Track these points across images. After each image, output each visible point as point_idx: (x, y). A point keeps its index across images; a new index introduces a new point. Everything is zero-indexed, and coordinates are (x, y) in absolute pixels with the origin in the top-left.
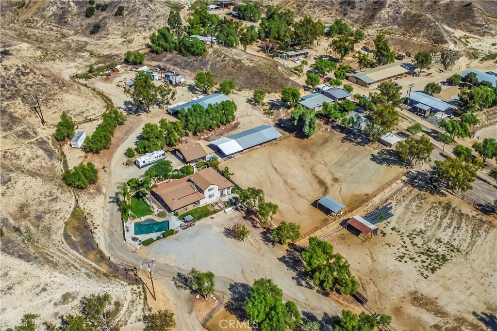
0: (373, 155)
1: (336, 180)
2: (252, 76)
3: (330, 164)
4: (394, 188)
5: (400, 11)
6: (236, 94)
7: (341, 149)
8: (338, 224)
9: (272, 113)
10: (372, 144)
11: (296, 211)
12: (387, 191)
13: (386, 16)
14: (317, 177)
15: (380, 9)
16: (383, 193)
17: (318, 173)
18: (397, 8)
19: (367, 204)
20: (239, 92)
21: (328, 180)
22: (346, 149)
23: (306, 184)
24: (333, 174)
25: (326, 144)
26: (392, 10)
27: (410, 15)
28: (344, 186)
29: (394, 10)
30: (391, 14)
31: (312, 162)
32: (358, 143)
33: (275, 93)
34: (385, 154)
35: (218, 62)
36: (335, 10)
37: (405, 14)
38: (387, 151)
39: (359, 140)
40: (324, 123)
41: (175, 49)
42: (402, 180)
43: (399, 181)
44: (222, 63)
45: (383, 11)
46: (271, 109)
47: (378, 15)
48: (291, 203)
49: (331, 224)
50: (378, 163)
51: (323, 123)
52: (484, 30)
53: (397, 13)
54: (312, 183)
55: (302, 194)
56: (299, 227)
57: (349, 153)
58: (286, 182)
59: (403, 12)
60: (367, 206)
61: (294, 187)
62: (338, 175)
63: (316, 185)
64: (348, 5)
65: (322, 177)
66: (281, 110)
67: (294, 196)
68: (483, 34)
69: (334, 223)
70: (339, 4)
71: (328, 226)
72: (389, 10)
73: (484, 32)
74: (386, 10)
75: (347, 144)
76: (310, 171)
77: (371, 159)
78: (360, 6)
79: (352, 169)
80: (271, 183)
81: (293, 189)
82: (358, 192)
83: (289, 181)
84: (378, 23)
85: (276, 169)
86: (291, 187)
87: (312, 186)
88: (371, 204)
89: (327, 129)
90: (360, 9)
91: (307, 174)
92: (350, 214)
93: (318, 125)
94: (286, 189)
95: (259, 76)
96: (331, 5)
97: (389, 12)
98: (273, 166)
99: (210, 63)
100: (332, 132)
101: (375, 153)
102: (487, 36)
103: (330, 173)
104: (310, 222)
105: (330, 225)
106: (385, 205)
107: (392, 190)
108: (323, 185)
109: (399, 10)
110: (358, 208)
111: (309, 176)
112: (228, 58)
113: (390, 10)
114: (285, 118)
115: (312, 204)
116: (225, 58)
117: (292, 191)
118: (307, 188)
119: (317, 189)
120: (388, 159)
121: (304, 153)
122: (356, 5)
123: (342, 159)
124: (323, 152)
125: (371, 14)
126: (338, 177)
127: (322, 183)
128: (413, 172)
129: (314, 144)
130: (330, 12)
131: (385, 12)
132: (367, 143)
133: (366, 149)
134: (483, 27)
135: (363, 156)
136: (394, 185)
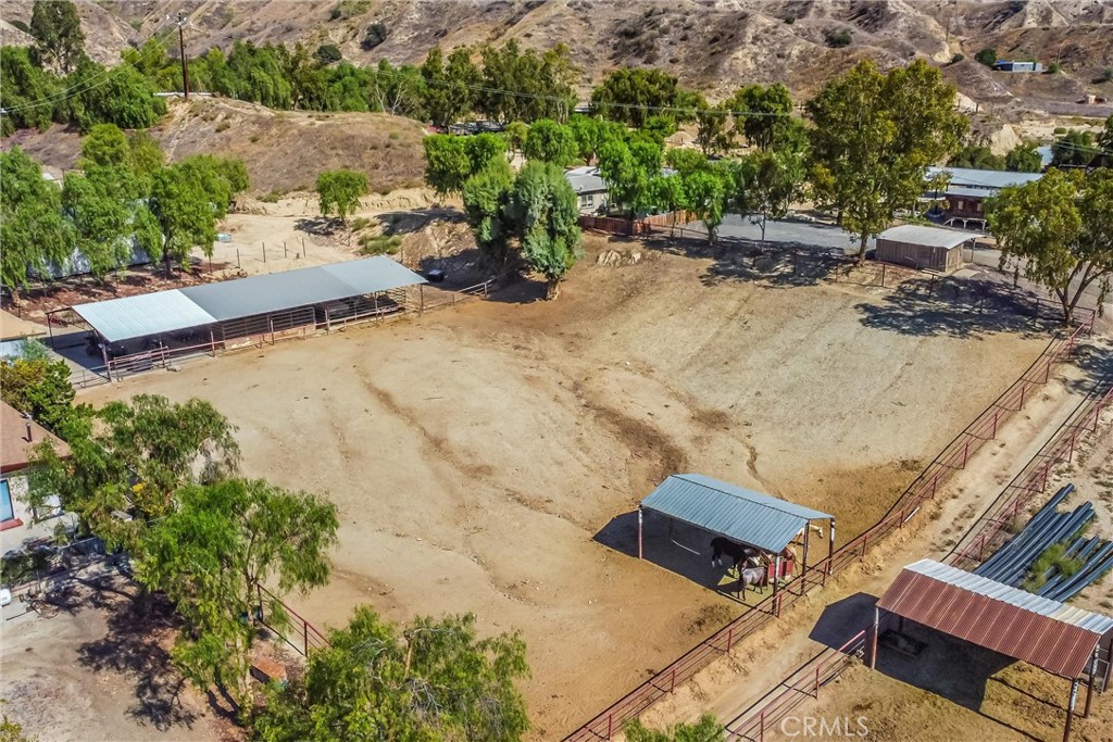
0: (866, 308)
1: (714, 420)
2: (322, 152)
3: (664, 366)
4: (1046, 421)
5: (787, 52)
6: (255, 212)
7: (704, 308)
8: (801, 641)
9: (395, 244)
10: (847, 272)
11: (495, 581)
12: (1011, 433)
13: (751, 65)
14: (608, 415)
15: (731, 49)
16: (993, 446)
17: (614, 400)
18: (778, 46)
19: (929, 507)
20: (270, 206)
21: (674, 424)
22: (732, 305)
23: (553, 444)
24: (689, 401)
25: (632, 304)
26: (765, 51)
27: (817, 56)
28: (765, 442)
29: (771, 51)
30: (761, 59)
31: (573, 365)
32: (782, 279)
33: (407, 187)
34: (924, 298)
35: (204, 135)
36: (600, 73)
37: (803, 57)
38: (931, 284)
39: (783, 268)
40: (610, 240)
41: (56, 118)
42: (1065, 381)
43: (1055, 389)
44: (217, 136)
45: (739, 54)
46: (388, 233)
47: (726, 64)
48: (467, 543)
49: (756, 640)
50: (904, 332)
51: (606, 239)
52: (1017, 109)
53: (779, 56)
54: (587, 441)
55: (530, 490)
56: (511, 659)
57: (747, 317)
58: (437, 444)
59: (795, 52)
60: (934, 517)
61: (485, 460)
62: (719, 401)
63: (608, 447)
64: (636, 56)
65: (637, 412)
66: (428, 230)
67: (485, 503)
68: (1015, 117)
69: (771, 632)
70: (610, 58)
71: (740, 652)
72: (755, 49)
73: (1019, 113)
74: (746, 51)
75: (731, 290)
76: (566, 395)
77: (865, 322)
78: (671, 55)
79: (782, 371)
80: (348, 454)
81: (479, 472)
82: (854, 462)
83: (457, 436)
84: (729, 84)
85: (385, 398)
86: (467, 461)
87: (586, 450)
88: (952, 508)
89: (629, 255)
90: (671, 61)
91: (553, 406)
92: (855, 566)
93: (589, 247)
94: (438, 474)
95: (347, 147)
96: (587, 61)
97: (756, 54)
98: (371, 388)
99: (175, 142)
100: (653, 259)
101: (876, 297)
102: (1028, 122)
103: (678, 397)
104: (603, 640)
105: (746, 644)
106: (1039, 501)
107: (1036, 430)
108: (650, 445)
109: (782, 48)
110: (887, 533)
111: (568, 413)
112: (239, 119)
113: (758, 51)
114: (445, 254)
115: (600, 538)
116: (231, 121)
117: (474, 483)
118: (560, 464)
119: (622, 465)
120: (947, 315)
121: (536, 341)
122: (659, 53)
123: (719, 340)
124: (620, 329)
125: (703, 68)
126: (722, 407)
127: (640, 436)
128: (1098, 345)
129: (577, 311)
130: (587, 76)
131: (745, 56)
132: (822, 275)
133: (824, 293)
134: (1011, 103)
135: (821, 317)
136: (1036, 408)
